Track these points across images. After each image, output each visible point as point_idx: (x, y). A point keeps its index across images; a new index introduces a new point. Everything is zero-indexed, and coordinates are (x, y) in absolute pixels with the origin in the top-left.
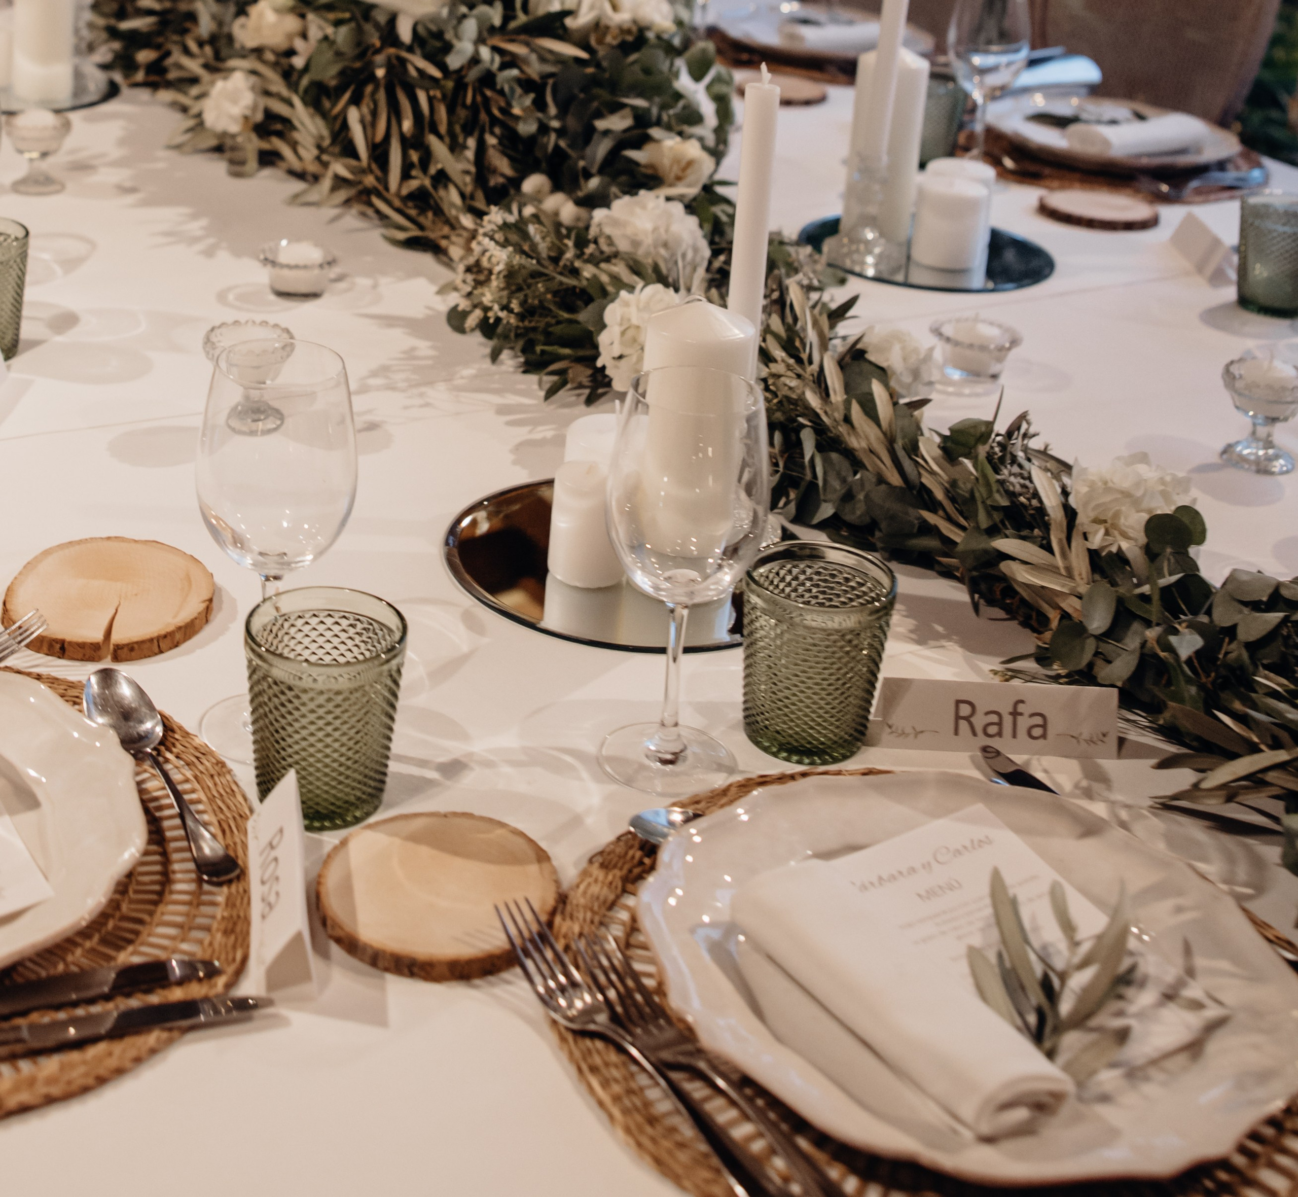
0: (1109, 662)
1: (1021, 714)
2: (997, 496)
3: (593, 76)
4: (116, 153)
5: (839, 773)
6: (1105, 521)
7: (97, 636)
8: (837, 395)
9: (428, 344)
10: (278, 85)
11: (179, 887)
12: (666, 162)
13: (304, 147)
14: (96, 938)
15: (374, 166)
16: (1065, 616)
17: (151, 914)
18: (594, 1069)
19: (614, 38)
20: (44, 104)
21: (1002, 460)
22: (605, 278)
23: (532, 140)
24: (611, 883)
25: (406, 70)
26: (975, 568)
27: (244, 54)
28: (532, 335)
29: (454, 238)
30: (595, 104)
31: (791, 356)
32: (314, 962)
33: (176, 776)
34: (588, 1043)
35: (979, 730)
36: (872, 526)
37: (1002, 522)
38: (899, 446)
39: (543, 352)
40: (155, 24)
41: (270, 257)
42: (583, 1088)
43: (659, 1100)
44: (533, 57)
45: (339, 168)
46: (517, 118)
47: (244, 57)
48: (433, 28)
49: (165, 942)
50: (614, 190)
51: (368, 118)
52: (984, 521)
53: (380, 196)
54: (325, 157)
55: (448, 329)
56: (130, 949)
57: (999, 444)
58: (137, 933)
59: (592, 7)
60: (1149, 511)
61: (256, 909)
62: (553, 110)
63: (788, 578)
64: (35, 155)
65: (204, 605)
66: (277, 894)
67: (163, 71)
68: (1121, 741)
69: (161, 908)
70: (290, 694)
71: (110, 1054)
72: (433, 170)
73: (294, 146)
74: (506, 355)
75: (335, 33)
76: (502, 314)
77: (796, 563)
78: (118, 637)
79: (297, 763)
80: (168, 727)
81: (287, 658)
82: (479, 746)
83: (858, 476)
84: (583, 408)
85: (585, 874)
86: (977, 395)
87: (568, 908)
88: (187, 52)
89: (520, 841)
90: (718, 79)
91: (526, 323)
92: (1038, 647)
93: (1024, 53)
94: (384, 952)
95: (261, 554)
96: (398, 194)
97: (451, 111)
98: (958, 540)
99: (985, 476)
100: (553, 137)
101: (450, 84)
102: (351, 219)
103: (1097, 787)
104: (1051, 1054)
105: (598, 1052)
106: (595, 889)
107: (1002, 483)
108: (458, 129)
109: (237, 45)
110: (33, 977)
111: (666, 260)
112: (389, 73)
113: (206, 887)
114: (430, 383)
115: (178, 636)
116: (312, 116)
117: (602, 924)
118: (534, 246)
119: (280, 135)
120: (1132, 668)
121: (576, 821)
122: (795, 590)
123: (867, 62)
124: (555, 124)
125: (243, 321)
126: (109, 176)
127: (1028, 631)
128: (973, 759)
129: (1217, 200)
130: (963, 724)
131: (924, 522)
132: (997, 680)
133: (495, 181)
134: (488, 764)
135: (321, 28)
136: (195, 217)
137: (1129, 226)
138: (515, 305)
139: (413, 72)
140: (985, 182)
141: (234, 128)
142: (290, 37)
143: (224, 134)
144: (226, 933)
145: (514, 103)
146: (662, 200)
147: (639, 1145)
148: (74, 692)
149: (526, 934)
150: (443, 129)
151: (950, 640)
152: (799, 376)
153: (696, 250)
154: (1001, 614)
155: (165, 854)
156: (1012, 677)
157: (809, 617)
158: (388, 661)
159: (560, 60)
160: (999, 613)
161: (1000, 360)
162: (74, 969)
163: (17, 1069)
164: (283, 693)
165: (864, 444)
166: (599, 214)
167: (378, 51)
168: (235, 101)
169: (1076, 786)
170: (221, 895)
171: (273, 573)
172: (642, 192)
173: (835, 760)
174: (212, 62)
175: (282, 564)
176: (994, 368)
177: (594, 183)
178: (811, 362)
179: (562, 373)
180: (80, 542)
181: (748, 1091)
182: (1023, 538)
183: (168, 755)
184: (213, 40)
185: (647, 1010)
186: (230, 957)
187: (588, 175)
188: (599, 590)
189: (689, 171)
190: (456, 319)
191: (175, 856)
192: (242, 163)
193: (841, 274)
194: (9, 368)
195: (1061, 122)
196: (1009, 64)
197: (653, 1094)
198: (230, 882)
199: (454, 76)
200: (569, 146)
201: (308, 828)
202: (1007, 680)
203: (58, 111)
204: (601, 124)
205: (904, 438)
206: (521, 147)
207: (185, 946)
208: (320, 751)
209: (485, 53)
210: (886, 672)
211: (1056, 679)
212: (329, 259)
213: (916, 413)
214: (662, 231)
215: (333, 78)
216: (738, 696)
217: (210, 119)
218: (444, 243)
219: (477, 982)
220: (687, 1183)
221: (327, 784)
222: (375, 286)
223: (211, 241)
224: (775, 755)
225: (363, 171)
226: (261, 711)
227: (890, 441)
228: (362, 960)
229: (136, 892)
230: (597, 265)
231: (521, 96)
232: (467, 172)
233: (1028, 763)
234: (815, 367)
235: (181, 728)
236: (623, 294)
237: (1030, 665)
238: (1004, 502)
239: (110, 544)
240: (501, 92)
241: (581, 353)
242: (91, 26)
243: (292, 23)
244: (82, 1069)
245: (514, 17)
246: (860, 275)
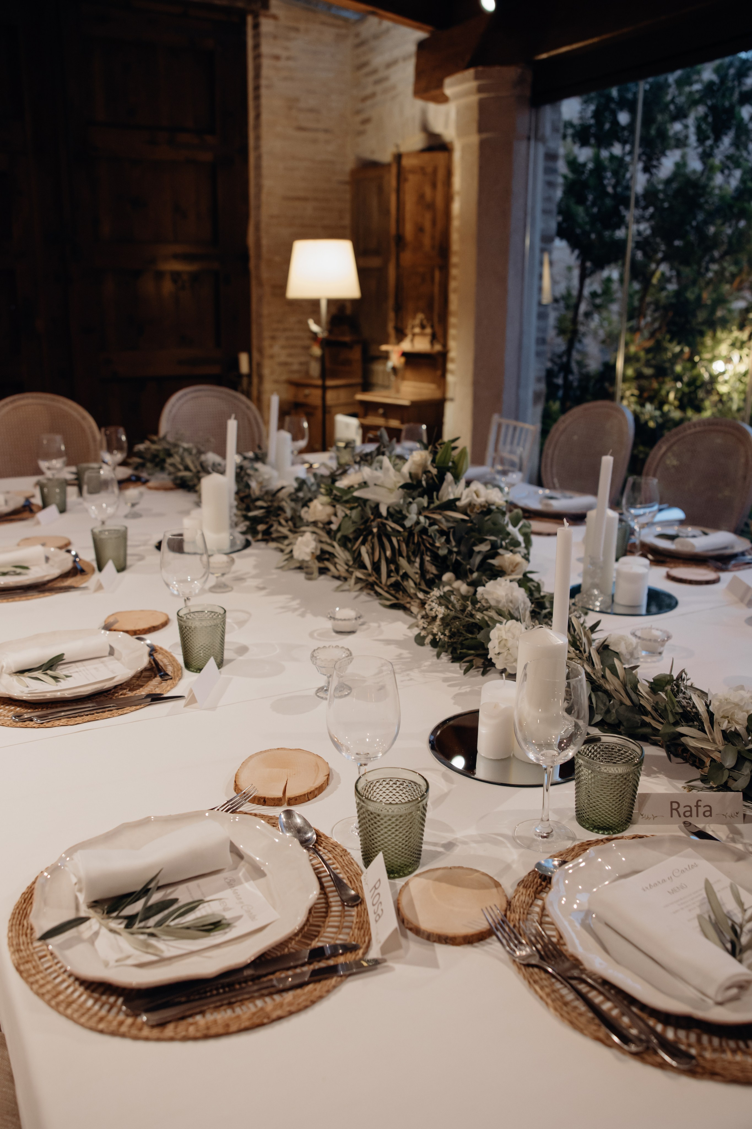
0: (736, 781)
1: (700, 806)
2: (677, 708)
3: (471, 527)
4: (254, 572)
5: (622, 838)
6: (728, 717)
7: (280, 795)
8: (598, 666)
9: (407, 651)
10: (326, 538)
11: (334, 909)
12: (507, 564)
13: (340, 565)
14: (300, 935)
15: (374, 573)
16: (713, 760)
17: (324, 922)
18: (535, 982)
19: (478, 509)
20: (220, 551)
21: (678, 691)
22: (486, 618)
23: (445, 558)
24: (529, 895)
25: (386, 528)
26: (669, 741)
27: (308, 524)
28: (455, 646)
29: (412, 603)
30: (473, 540)
31: (576, 649)
32: (403, 941)
33: (325, 858)
34: (531, 969)
35: (682, 815)
36: (620, 723)
37: (680, 719)
38: (629, 688)
39: (460, 653)
40: (263, 513)
41: (332, 616)
42: (532, 991)
43: (567, 994)
44: (443, 520)
45: (358, 574)
46: (438, 548)
47: (308, 525)
48: (397, 509)
49: (332, 935)
50: (484, 578)
51: (370, 551)
52: (671, 719)
53: (378, 585)
54: (351, 569)
55: (415, 644)
56: (317, 939)
57: (675, 685)
58: (319, 932)
59: (467, 496)
60: (747, 712)
61: (372, 918)
62: (454, 543)
63: (593, 751)
64: (219, 575)
65: (326, 777)
66: (382, 910)
67: (270, 534)
68: (744, 815)
69: (327, 919)
70: (378, 818)
71: (315, 990)
72: (401, 573)
73: (335, 565)
74: (443, 655)
75: (351, 513)
76: (442, 637)
77: (595, 744)
78: (289, 794)
79: (382, 849)
80: (318, 835)
81: (373, 801)
82: (459, 835)
83: (612, 702)
84: (481, 677)
85: (517, 891)
86: (654, 662)
87: (512, 907)
88: (280, 524)
89: (487, 878)
90: (524, 526)
91: (452, 640)
92: (702, 775)
93: (656, 508)
94: (433, 934)
95: (357, 754)
96: (386, 585)
97: (407, 546)
98: (660, 728)
99: (671, 700)
100: (455, 555)
101: (406, 534)
102: (364, 597)
103: (737, 837)
104: (740, 961)
105: (536, 974)
106: (523, 898)
107: (679, 702)
108: (410, 554)
109: (305, 521)
110: (274, 955)
111: (512, 609)
112: (378, 530)
113: (346, 908)
114: (411, 669)
115: (316, 792)
116: (343, 551)
117: (528, 914)
118: (454, 606)
119: (328, 560)
120: (748, 783)
121: (508, 867)
122: (596, 756)
123: (591, 515)
124: (455, 549)
125: (327, 646)
126: (252, 583)
127: (694, 768)
128: (679, 827)
129: (744, 569)
130: (674, 812)
131: (643, 720)
132: (685, 791)
133: (428, 577)
134: (464, 843)
135: (343, 511)
136: (293, 599)
137: (708, 582)
138: (447, 632)
139: (389, 529)
140: (645, 566)
141: (307, 558)
142: (329, 516)
143: (303, 561)
144: (359, 929)
145: (436, 541)
146: (508, 581)
147: (562, 1015)
148: (273, 821)
149: (496, 921)
150: (405, 554)
151: (661, 774)
152: (580, 658)
153: (525, 603)
154: (681, 761)
155: (325, 894)
156: (692, 789)
157: (603, 768)
158: (422, 801)
159: (455, 520)
160: (680, 760)
161: (663, 646)
162: (292, 950)
163: (273, 1000)
164: (375, 818)
165: (612, 687)
166: (480, 589)
167: (373, 520)
168: (307, 546)
169: (728, 837)
170: (354, 912)
171: (363, 762)
172: (499, 579)
173: (619, 832)
174: (293, 529)
175: (367, 758)
176: (660, 649)
177: (475, 575)
178: (585, 652)
179: (470, 661)
180: (265, 751)
181: (607, 987)
182: (690, 726)
183: (320, 848)
184: (292, 519)
185: (555, 952)
186: (363, 940)
187: (472, 572)
188: (502, 760)
189: (517, 568)
190: (420, 640)
191: (330, 895)
192: (312, 574)
193: (585, 610)
194: (220, 672)
195: (672, 538)
196: (650, 513)
197: (565, 991)
198: (357, 905)
199: (408, 530)
200: (462, 559)
201: (389, 878)
202: (690, 791)
203: (227, 554)
204: (476, 549)
205: (630, 683)
206: (440, 560)
207: (341, 936)
208: (393, 843)
209: (422, 519)
210: (640, 790)
211: (711, 788)
212: (359, 615)
213: (634, 672)
214: (510, 595)
215: (352, 533)
216: (573, 805)
217: (296, 554)
218: (408, 605)
219: (476, 944)
220: (586, 1032)
221: (396, 857)
222: (379, 627)
223: (303, 609)
224: (592, 831)
225: (370, 575)
226: (364, 826)
227: (624, 686)
228: (422, 937)
229: (315, 912)
230: (482, 612)
231: (439, 538)
232: (417, 573)
233: (704, 827)
234: (587, 654)
235: (324, 835)
236: (498, 625)
237: (699, 783)
238: (680, 711)
239: (279, 751)
240: (431, 536)
241: (479, 652)
242: (236, 515)
243: (329, 510)
244: (303, 998)
245: (433, 503)
246: (593, 610)
